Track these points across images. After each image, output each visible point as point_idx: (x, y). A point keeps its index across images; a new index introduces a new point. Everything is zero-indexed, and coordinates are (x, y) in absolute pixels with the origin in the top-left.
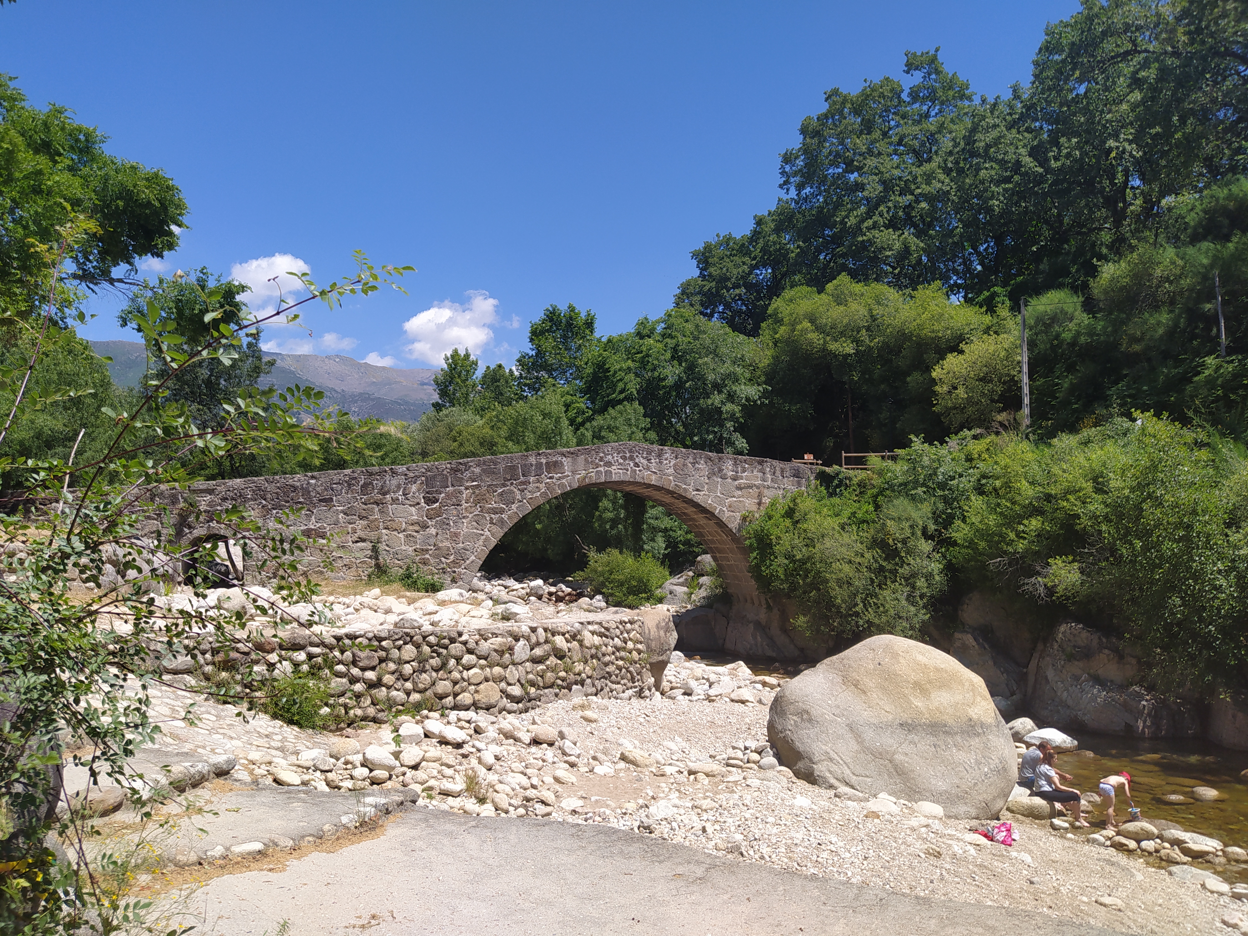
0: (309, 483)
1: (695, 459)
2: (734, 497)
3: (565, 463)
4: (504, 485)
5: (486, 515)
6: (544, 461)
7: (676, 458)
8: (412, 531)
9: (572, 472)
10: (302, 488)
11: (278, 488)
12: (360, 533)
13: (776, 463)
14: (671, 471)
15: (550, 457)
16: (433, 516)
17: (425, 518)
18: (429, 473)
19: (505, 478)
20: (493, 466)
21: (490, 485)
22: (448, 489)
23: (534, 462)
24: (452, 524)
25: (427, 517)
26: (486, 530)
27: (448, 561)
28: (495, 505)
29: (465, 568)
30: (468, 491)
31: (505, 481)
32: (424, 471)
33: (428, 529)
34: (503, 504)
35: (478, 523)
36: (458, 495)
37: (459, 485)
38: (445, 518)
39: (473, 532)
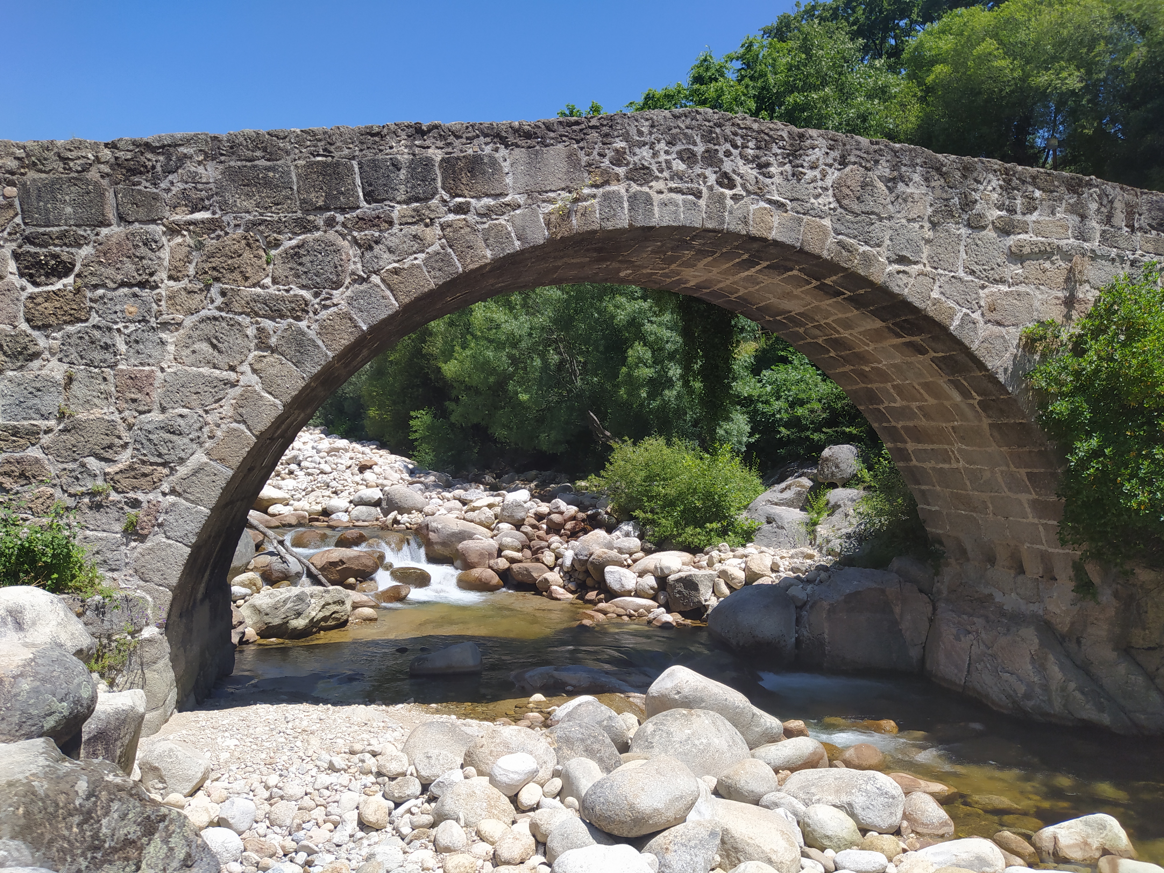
1: (895, 167)
2: (1002, 281)
3: (506, 166)
4: (306, 227)
5: (243, 319)
6: (436, 154)
7: (843, 162)
9: (529, 194)
13: (1112, 189)
14: (828, 200)
15: (457, 142)
16: (52, 320)
17: (24, 326)
18: (32, 175)
19: (304, 201)
20: (263, 163)
21: (255, 224)
22: (104, 231)
23: (404, 158)
24: (122, 347)
25: (28, 321)
26: (245, 367)
27: (111, 469)
28: (273, 290)
29: (173, 492)
30: (179, 240)
31: (307, 212)
32: (12, 164)
33: (36, 364)
34: (303, 287)
35: (214, 347)
36: (143, 251)
37: (142, 216)
38: (96, 327)
39: (200, 374)
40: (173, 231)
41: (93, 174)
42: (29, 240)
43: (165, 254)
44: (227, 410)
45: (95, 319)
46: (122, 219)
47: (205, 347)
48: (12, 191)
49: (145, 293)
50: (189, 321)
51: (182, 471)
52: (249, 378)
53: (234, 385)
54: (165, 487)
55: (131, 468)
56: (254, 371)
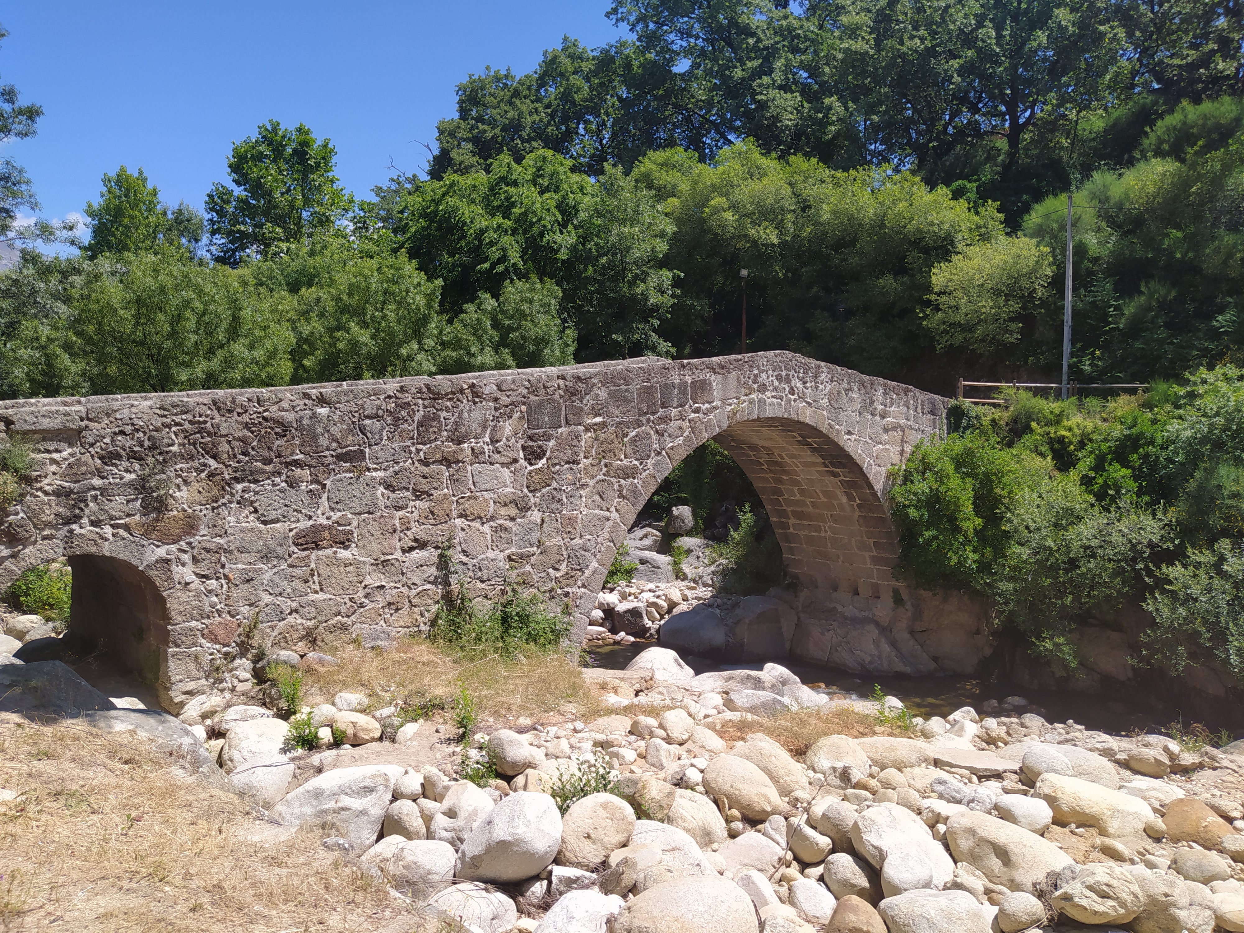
0: (314, 416)
1: (849, 384)
2: (880, 443)
3: (714, 385)
4: (639, 424)
5: (614, 480)
6: (688, 379)
7: (832, 381)
8: (503, 517)
9: (722, 400)
10: (300, 428)
11: (246, 426)
12: (416, 530)
13: (918, 393)
14: (826, 401)
15: (696, 372)
16: (538, 487)
17: (526, 490)
18: (532, 398)
19: (640, 409)
20: (623, 387)
21: (620, 423)
22: (560, 430)
23: (677, 382)
24: (565, 500)
25: (528, 487)
26: (613, 509)
27: (558, 575)
28: (625, 462)
29: (583, 586)
30: (589, 434)
31: (640, 415)
32: (525, 392)
33: (529, 513)
34: (637, 459)
35: (601, 497)
36: (575, 442)
37: (576, 422)
38: (555, 489)
39: (596, 515)
40: (587, 430)
41: (557, 397)
42: (530, 438)
43: (583, 443)
44: (606, 535)
45: (554, 485)
46: (568, 423)
47: (597, 497)
48: (524, 408)
49: (574, 467)
50: (591, 483)
51: (587, 573)
52: (615, 515)
53: (608, 520)
54: (579, 583)
55: (567, 573)
56: (617, 510)
